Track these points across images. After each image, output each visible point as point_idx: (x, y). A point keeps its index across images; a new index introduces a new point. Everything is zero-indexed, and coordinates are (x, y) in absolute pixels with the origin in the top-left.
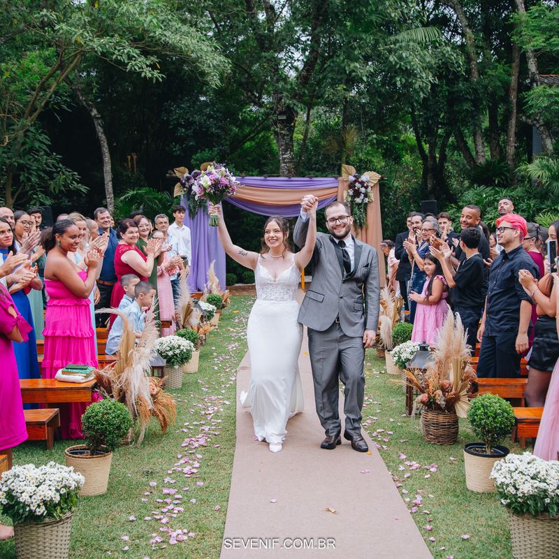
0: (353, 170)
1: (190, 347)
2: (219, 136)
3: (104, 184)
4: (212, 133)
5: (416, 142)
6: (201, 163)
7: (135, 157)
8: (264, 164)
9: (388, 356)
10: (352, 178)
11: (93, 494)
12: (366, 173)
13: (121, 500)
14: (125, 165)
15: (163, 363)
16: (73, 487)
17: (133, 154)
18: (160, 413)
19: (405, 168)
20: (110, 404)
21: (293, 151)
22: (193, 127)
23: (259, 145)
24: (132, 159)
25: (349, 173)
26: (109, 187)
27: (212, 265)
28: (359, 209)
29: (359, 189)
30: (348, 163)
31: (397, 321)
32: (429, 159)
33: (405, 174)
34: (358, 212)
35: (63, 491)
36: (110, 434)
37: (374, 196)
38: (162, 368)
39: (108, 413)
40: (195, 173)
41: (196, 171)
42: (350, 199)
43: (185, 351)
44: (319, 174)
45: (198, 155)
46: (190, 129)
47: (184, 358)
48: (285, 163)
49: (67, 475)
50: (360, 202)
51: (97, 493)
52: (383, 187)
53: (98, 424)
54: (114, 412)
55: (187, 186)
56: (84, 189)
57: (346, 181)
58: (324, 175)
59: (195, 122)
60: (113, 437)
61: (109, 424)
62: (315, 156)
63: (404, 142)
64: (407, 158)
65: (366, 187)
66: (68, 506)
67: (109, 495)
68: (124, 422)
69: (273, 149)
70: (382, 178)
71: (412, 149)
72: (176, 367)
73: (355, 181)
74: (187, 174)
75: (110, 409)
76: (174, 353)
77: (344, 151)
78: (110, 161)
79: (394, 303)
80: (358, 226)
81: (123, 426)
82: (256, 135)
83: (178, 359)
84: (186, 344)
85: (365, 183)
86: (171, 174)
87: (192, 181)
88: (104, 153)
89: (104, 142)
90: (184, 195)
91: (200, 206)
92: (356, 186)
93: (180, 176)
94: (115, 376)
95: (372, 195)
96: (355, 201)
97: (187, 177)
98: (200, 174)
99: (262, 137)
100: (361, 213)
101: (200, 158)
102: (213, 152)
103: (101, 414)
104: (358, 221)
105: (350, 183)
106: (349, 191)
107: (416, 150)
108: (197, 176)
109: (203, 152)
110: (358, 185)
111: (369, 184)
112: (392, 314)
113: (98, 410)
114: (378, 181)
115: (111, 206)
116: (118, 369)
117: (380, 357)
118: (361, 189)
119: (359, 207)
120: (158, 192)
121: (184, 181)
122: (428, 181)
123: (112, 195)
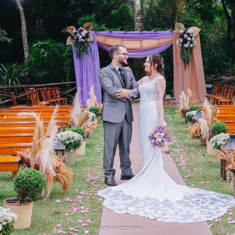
0: (182, 26)
1: (80, 138)
2: (96, 5)
3: (22, 39)
4: (92, 3)
5: (223, 8)
6: (84, 23)
7: (41, 21)
8: (124, 24)
9: (208, 143)
10: (182, 31)
11: (22, 228)
12: (191, 28)
13: (40, 232)
14: (35, 26)
15: (63, 147)
16: (10, 221)
17: (40, 19)
18: (62, 178)
19: (215, 25)
20: (31, 171)
21: (143, 15)
23: (121, 12)
24: (39, 22)
25: (180, 28)
26: (25, 40)
27: (92, 88)
28: (187, 51)
29: (186, 38)
30: (179, 22)
31: (214, 122)
32: (231, 19)
33: (215, 29)
34: (186, 54)
35: (4, 223)
36: (31, 190)
37: (197, 43)
38: (62, 151)
39: (30, 177)
40: (80, 30)
41: (81, 28)
42: (180, 45)
43: (77, 140)
44: (160, 29)
45: (83, 18)
46: (78, 1)
47: (76, 145)
48: (138, 22)
49: (6, 213)
50: (187, 46)
51: (24, 227)
52: (202, 36)
53: (24, 183)
54: (34, 176)
55: (75, 38)
56: (9, 40)
57: (178, 33)
58: (164, 30)
60: (33, 192)
61: (31, 183)
62: (157, 18)
63: (215, 8)
64: (217, 19)
65: (191, 37)
66: (7, 233)
67: (31, 229)
68: (40, 182)
69: (130, 15)
70: (201, 31)
71: (220, 14)
72: (72, 151)
73: (184, 33)
74: (75, 31)
75: (32, 174)
76: (70, 142)
77: (176, 14)
78: (25, 24)
79: (212, 110)
80: (186, 63)
81: (39, 185)
82: (118, 6)
83: (73, 146)
84: (77, 136)
85: (190, 34)
86: (64, 31)
87: (78, 35)
88: (22, 19)
89: (22, 12)
90: (73, 44)
91: (84, 51)
92: (184, 37)
93: (70, 32)
94: (32, 156)
95: (195, 42)
96: (184, 46)
97: (75, 32)
98: (83, 30)
99: (123, 7)
100: (188, 54)
101: (83, 20)
102: (92, 16)
103: (26, 177)
104: (186, 59)
105: (180, 34)
106: (180, 39)
107: (223, 14)
108: (81, 32)
109: (86, 16)
110: (186, 36)
111: (193, 35)
112: (210, 117)
113: (24, 175)
114: (199, 33)
115: (26, 52)
116: (34, 151)
117: (203, 145)
118: (188, 38)
119: (186, 50)
120: (57, 43)
121: (73, 35)
122: (231, 33)
123: (27, 46)
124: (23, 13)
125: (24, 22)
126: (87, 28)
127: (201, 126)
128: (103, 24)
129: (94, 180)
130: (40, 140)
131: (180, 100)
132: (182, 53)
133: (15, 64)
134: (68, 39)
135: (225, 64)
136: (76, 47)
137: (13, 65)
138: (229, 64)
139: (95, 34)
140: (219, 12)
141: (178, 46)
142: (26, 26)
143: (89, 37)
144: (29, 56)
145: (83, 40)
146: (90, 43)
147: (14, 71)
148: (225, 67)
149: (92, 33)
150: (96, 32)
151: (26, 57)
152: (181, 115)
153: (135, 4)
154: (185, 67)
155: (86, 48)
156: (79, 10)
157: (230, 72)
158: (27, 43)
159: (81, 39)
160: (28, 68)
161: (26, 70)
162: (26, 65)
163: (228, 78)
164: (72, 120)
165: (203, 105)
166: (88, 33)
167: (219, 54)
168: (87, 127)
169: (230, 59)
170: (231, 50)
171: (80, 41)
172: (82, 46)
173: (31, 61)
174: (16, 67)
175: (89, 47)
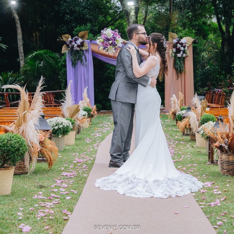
0: (176, 36)
1: (69, 124)
3: (18, 47)
4: (87, 18)
6: (79, 32)
7: (38, 34)
10: (175, 41)
14: (32, 39)
17: (36, 32)
19: (210, 43)
22: (74, 15)
24: (36, 35)
25: (173, 38)
26: (21, 49)
27: (85, 90)
28: (180, 61)
29: (179, 48)
30: (173, 32)
33: (209, 47)
34: (179, 63)
36: (12, 153)
37: (190, 53)
39: (10, 140)
41: (76, 37)
42: (173, 55)
43: (65, 126)
45: (78, 28)
46: (73, 16)
47: (65, 131)
50: (180, 56)
53: (5, 146)
54: (15, 140)
55: (70, 46)
56: (4, 46)
57: (172, 43)
59: (76, 11)
60: (14, 155)
61: (12, 147)
63: (209, 25)
64: (211, 36)
65: (184, 47)
68: (22, 146)
70: (194, 41)
71: (214, 31)
72: (60, 136)
73: (177, 43)
74: (70, 39)
75: (13, 138)
76: (58, 127)
77: (171, 26)
78: (21, 33)
79: (201, 105)
80: (179, 72)
81: (21, 149)
82: (114, 22)
83: (61, 131)
84: (66, 122)
85: (183, 44)
86: (60, 39)
87: (74, 43)
88: (18, 27)
89: (18, 20)
90: (68, 52)
91: (78, 59)
92: (177, 46)
93: (66, 40)
94: (16, 128)
95: (188, 52)
96: (177, 56)
97: (70, 41)
98: (78, 39)
99: (119, 23)
100: (181, 64)
101: (79, 30)
102: (87, 26)
103: (6, 140)
104: (179, 69)
105: (174, 44)
106: (173, 49)
107: (218, 31)
108: (77, 40)
109: (81, 26)
110: (179, 45)
111: (186, 45)
112: (200, 112)
113: (5, 138)
114: (192, 43)
115: (22, 61)
116: (18, 123)
117: (192, 140)
118: (181, 48)
119: (179, 59)
120: (52, 53)
121: (68, 44)
122: (225, 47)
123: (23, 54)
124: (18, 22)
125: (19, 31)
126: (82, 37)
127: (190, 120)
128: (98, 35)
129: (81, 162)
130: (25, 112)
131: (171, 103)
132: (175, 63)
133: (10, 73)
134: (63, 47)
135: (219, 77)
136: (71, 55)
137: (8, 73)
138: (222, 77)
139: (90, 43)
140: (214, 30)
141: (171, 56)
142: (21, 34)
143: (84, 46)
144: (24, 65)
145: (78, 49)
146: (85, 51)
147: (10, 80)
148: (218, 80)
149: (87, 42)
150: (91, 41)
151: (22, 65)
152: (172, 118)
153: (130, 15)
154: (178, 77)
155: (81, 56)
156: (74, 25)
157: (223, 85)
158: (23, 52)
159: (76, 48)
160: (23, 77)
161: (22, 78)
162: (21, 74)
163: (221, 90)
164: (63, 113)
165: (192, 100)
166: (84, 41)
167: (212, 67)
168: (78, 119)
169: (223, 72)
170: (224, 64)
171: (75, 49)
172: (77, 55)
173: (27, 70)
174: (11, 76)
175: (84, 56)
